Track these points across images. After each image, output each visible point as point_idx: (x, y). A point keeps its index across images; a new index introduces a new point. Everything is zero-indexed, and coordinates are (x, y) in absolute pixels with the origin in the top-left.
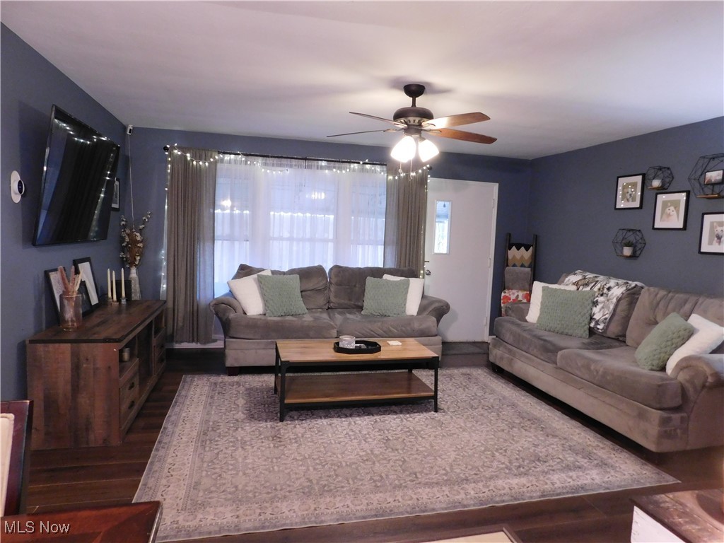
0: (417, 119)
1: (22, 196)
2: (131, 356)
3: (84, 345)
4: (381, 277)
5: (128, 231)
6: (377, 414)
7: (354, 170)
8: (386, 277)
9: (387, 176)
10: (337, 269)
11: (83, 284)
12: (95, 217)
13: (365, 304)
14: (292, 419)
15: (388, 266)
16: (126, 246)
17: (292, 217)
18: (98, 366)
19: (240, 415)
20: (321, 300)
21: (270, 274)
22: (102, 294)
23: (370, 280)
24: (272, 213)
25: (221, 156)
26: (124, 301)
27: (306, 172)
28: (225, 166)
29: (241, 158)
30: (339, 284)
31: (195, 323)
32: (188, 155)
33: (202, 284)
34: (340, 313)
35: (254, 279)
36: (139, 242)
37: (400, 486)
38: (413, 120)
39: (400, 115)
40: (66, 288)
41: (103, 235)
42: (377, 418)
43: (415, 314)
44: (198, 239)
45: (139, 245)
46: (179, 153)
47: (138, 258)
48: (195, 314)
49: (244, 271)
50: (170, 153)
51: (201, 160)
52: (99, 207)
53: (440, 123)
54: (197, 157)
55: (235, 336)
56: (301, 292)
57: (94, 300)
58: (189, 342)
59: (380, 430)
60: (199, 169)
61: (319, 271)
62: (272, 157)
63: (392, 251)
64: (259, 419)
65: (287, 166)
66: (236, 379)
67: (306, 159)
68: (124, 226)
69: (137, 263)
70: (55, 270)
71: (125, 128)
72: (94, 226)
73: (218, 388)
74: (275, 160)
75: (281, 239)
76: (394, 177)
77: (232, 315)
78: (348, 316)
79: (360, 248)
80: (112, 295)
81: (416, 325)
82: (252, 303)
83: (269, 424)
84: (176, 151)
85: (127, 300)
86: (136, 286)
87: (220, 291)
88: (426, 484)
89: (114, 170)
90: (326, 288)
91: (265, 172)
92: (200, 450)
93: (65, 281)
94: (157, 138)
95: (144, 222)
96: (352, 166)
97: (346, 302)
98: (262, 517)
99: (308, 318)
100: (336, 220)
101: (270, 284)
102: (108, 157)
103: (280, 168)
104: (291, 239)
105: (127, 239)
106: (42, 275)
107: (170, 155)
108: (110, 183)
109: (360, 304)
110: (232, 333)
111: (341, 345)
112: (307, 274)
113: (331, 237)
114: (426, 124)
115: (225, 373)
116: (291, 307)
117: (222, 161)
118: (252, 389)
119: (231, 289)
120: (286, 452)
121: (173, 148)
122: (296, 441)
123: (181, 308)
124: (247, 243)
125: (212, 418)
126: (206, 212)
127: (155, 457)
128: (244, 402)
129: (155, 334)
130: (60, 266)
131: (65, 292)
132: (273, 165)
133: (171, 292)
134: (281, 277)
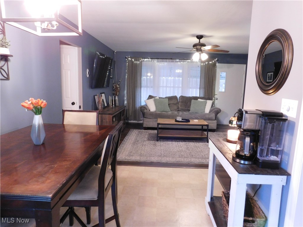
0: (200, 47)
2: (116, 120)
3: (104, 115)
4: (197, 100)
5: (115, 85)
6: (187, 142)
7: (189, 62)
8: (199, 100)
9: (201, 64)
10: (182, 97)
11: (103, 99)
12: (106, 80)
13: (191, 109)
14: (161, 141)
15: (201, 96)
16: (115, 89)
17: (167, 79)
18: (107, 121)
19: (146, 139)
20: (176, 107)
21: (158, 98)
22: (108, 104)
23: (193, 101)
24: (160, 78)
25: (143, 59)
26: (114, 106)
27: (172, 63)
28: (145, 63)
29: (150, 60)
30: (182, 102)
31: (135, 116)
32: (133, 60)
33: (137, 102)
34: (181, 112)
35: (153, 100)
36: (118, 88)
37: (187, 157)
38: (198, 47)
39: (195, 46)
40: (99, 100)
41: (108, 86)
42: (187, 143)
43: (208, 113)
44: (136, 87)
45: (119, 89)
46: (130, 59)
47: (118, 93)
48: (135, 111)
49: (150, 97)
50: (127, 59)
52: (107, 77)
53: (208, 48)
54: (136, 60)
55: (146, 117)
56: (169, 104)
57: (106, 105)
58: (133, 120)
59: (186, 145)
60: (136, 64)
61: (175, 97)
62: (160, 59)
63: (202, 91)
64: (151, 140)
65: (165, 61)
66: (146, 131)
67: (171, 59)
68: (114, 83)
69: (118, 95)
71: (114, 52)
72: (105, 83)
73: (140, 133)
75: (163, 87)
76: (203, 64)
77: (145, 111)
78: (184, 113)
79: (191, 89)
80: (110, 104)
81: (207, 116)
82: (152, 107)
83: (153, 142)
85: (115, 106)
86: (117, 102)
87: (143, 104)
88: (195, 158)
89: (111, 66)
90: (178, 103)
91: (158, 64)
92: (133, 146)
93: (99, 98)
94: (124, 54)
95: (120, 82)
96: (188, 61)
97: (184, 108)
98: (147, 159)
99: (170, 113)
100: (183, 79)
101: (158, 102)
102: (109, 61)
103: (163, 63)
104: (166, 87)
105: (115, 87)
106: (93, 96)
107: (128, 60)
108: (110, 70)
109: (189, 109)
110: (145, 116)
111: (177, 120)
112: (170, 98)
113: (181, 86)
114: (203, 48)
115: (143, 129)
116: (165, 109)
117: (144, 61)
118: (151, 133)
119: (146, 103)
120: (157, 148)
121: (128, 57)
122: (160, 146)
123: (131, 109)
124: (152, 88)
125: (138, 139)
126: (139, 78)
127: (121, 146)
128: (147, 136)
129: (122, 116)
130: (98, 94)
131: (99, 101)
132: (160, 62)
133: (128, 104)
134: (162, 99)
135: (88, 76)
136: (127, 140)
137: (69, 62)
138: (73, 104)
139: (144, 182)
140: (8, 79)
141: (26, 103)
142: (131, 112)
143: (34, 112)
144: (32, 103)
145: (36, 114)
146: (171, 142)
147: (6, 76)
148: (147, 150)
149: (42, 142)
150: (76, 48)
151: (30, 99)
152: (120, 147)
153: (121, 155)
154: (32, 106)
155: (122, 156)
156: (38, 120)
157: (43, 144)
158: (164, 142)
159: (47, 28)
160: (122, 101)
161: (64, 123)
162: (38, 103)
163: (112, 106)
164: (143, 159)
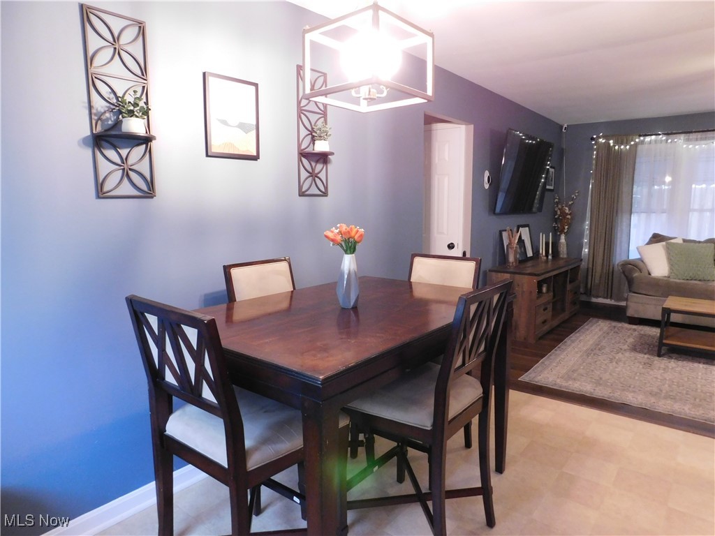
1: (490, 185)
2: (548, 290)
5: (560, 206)
11: (523, 240)
12: (537, 197)
16: (558, 218)
18: (524, 290)
19: (626, 347)
21: (681, 242)
22: (535, 250)
24: (693, 186)
25: (642, 138)
26: (550, 257)
28: (645, 147)
29: (662, 137)
31: (610, 283)
32: (611, 142)
33: (618, 249)
35: (663, 246)
36: (567, 214)
40: (510, 241)
41: (540, 209)
44: (617, 212)
45: (569, 217)
46: (604, 141)
47: (567, 227)
48: (610, 275)
49: (657, 239)
50: (596, 142)
51: (622, 144)
52: (540, 189)
54: (616, 143)
55: (637, 291)
57: (530, 254)
58: (604, 298)
60: (620, 152)
62: (695, 132)
64: (640, 352)
66: (634, 327)
68: (557, 203)
69: (566, 231)
70: (506, 230)
71: (562, 127)
72: (536, 205)
73: (616, 329)
74: (699, 135)
75: (702, 210)
77: (636, 274)
80: (542, 251)
82: (658, 265)
83: (646, 356)
84: (601, 140)
85: (553, 257)
86: (563, 249)
87: (634, 255)
91: (683, 145)
92: (584, 357)
93: (511, 237)
94: (585, 131)
95: (573, 199)
98: (611, 394)
101: (680, 251)
102: (548, 150)
103: (703, 142)
105: (559, 213)
106: (498, 233)
110: (634, 288)
115: (625, 322)
116: (699, 273)
117: (642, 142)
118: (645, 335)
119: (640, 253)
120: (651, 373)
121: (599, 137)
122: (664, 369)
123: (599, 268)
124: (665, 214)
125: (602, 344)
126: (625, 189)
127: (553, 353)
128: (633, 340)
129: (570, 282)
130: (508, 228)
131: (510, 244)
132: (697, 140)
133: (591, 255)
134: (692, 244)
135: (487, 186)
136: (573, 342)
137: (447, 158)
138: (451, 246)
139: (586, 446)
140: (325, 194)
141: (332, 232)
142: (598, 275)
143: (344, 249)
144: (340, 232)
145: (346, 252)
146: (705, 366)
147: (323, 189)
148: (619, 374)
149: (352, 304)
150: (463, 127)
151: (338, 225)
152: (550, 355)
153: (546, 372)
154: (339, 238)
155: (548, 375)
156: (348, 263)
157: (355, 308)
158: (680, 363)
159: (369, 97)
160: (575, 246)
161: (412, 280)
162: (349, 232)
163: (545, 258)
164: (600, 392)
